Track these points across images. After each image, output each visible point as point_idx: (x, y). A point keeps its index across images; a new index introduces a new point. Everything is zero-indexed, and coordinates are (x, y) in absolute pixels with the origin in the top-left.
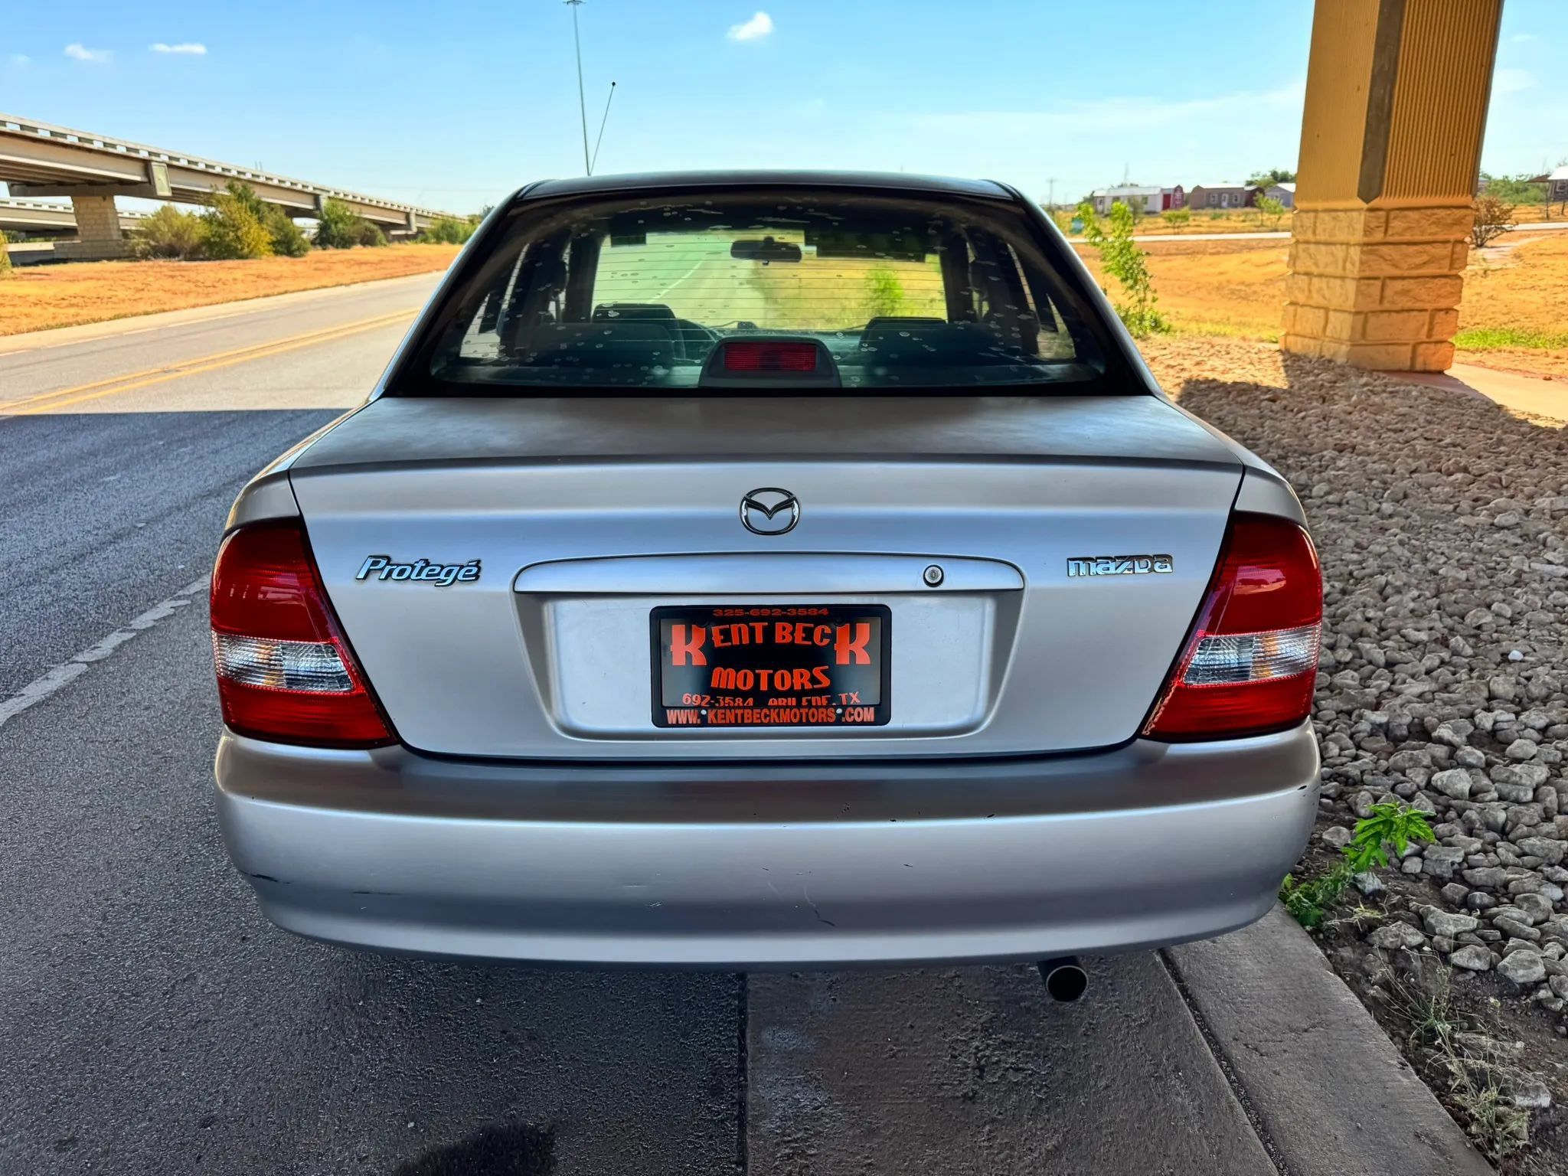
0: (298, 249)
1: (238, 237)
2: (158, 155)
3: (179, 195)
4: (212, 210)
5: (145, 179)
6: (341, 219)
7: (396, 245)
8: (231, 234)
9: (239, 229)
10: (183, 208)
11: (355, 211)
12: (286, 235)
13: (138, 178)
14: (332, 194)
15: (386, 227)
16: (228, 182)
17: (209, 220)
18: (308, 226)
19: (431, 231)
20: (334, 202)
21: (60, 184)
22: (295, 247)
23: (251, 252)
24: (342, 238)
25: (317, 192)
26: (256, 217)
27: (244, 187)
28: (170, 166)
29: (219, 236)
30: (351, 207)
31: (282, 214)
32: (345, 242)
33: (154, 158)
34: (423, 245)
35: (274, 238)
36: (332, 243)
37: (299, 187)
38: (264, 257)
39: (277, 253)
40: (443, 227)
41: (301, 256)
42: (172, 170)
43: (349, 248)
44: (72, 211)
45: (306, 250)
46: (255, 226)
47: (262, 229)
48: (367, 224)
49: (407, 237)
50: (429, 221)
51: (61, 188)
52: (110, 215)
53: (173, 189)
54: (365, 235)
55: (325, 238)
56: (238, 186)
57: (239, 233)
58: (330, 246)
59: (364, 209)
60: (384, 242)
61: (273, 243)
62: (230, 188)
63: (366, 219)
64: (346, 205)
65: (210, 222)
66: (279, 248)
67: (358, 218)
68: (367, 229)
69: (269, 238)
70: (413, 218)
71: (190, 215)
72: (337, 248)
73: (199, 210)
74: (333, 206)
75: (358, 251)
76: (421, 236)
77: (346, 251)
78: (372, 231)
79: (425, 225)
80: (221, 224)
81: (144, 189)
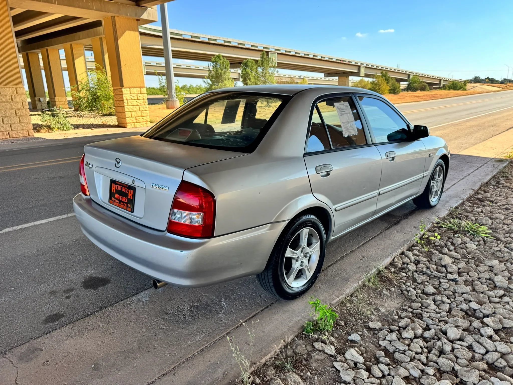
0: (397, 92)
1: (379, 88)
2: (363, 64)
3: (367, 76)
4: (374, 80)
5: (358, 71)
6: (415, 82)
7: (434, 91)
8: (378, 87)
9: (380, 85)
10: (366, 79)
11: (421, 79)
12: (394, 88)
13: (356, 71)
14: (415, 74)
15: (430, 84)
16: (381, 71)
17: (373, 83)
18: (404, 85)
19: (448, 86)
20: (414, 76)
21: (336, 73)
22: (396, 91)
23: (382, 93)
24: (414, 88)
25: (410, 73)
26: (386, 82)
27: (386, 73)
28: (366, 67)
29: (374, 88)
30: (420, 78)
31: (395, 81)
32: (415, 90)
33: (362, 65)
34: (444, 91)
35: (390, 89)
36: (410, 90)
37: (404, 72)
38: (386, 94)
39: (390, 93)
40: (452, 84)
41: (398, 94)
42: (367, 69)
43: (415, 91)
44: (338, 80)
45: (400, 92)
46: (385, 85)
47: (387, 85)
48: (424, 84)
49: (439, 88)
50: (448, 82)
51: (337, 75)
52: (347, 82)
53: (365, 74)
54: (422, 87)
55: (409, 88)
56: (384, 72)
57: (380, 87)
58: (410, 91)
59: (424, 79)
60: (428, 89)
61: (390, 90)
62: (382, 73)
63: (424, 82)
64: (418, 77)
65: (373, 84)
66: (391, 91)
67: (421, 81)
68: (423, 85)
69: (389, 88)
70: (442, 81)
71: (368, 82)
72: (412, 91)
73: (370, 80)
74: (414, 78)
75: (419, 93)
76: (444, 88)
77: (415, 92)
78: (425, 86)
79: (446, 84)
80: (376, 84)
81: (357, 74)
